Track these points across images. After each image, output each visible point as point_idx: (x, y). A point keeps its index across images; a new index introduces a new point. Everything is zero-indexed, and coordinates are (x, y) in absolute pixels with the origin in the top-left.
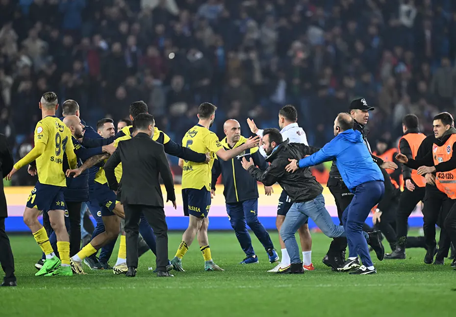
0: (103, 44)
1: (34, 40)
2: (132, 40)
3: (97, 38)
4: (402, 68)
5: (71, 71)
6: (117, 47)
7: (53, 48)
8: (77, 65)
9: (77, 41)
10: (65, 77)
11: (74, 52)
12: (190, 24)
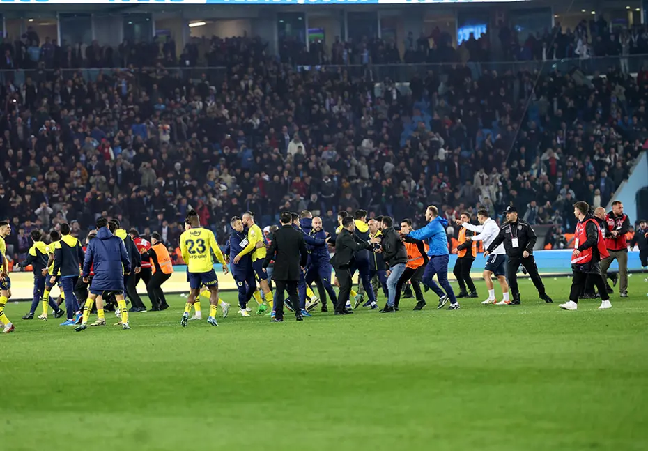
0: (266, 177)
1: (226, 175)
2: (286, 174)
3: (263, 173)
4: (445, 185)
5: (251, 192)
6: (276, 177)
7: (239, 180)
8: (255, 190)
9: (252, 176)
10: (249, 196)
11: (251, 182)
12: (317, 163)
